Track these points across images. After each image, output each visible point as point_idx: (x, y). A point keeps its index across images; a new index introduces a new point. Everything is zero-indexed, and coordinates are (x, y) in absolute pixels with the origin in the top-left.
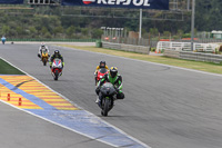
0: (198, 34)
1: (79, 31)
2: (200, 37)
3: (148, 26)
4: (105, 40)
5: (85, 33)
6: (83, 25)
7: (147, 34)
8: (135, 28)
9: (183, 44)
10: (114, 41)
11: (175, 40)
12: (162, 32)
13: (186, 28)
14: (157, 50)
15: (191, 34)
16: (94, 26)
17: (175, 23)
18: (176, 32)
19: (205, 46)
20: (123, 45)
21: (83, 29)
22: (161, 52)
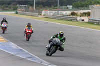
0: (61, 7)
1: (7, 7)
2: (62, 8)
3: (38, 4)
4: (19, 10)
5: (10, 8)
6: (9, 4)
7: (37, 8)
8: (32, 5)
9: (54, 12)
10: (23, 11)
11: (50, 10)
12: (44, 7)
13: (55, 5)
14: (42, 15)
15: (58, 7)
16: (14, 5)
17: (50, 2)
18: (51, 7)
19: (64, 13)
20: (27, 12)
21: (9, 6)
22: (44, 15)
